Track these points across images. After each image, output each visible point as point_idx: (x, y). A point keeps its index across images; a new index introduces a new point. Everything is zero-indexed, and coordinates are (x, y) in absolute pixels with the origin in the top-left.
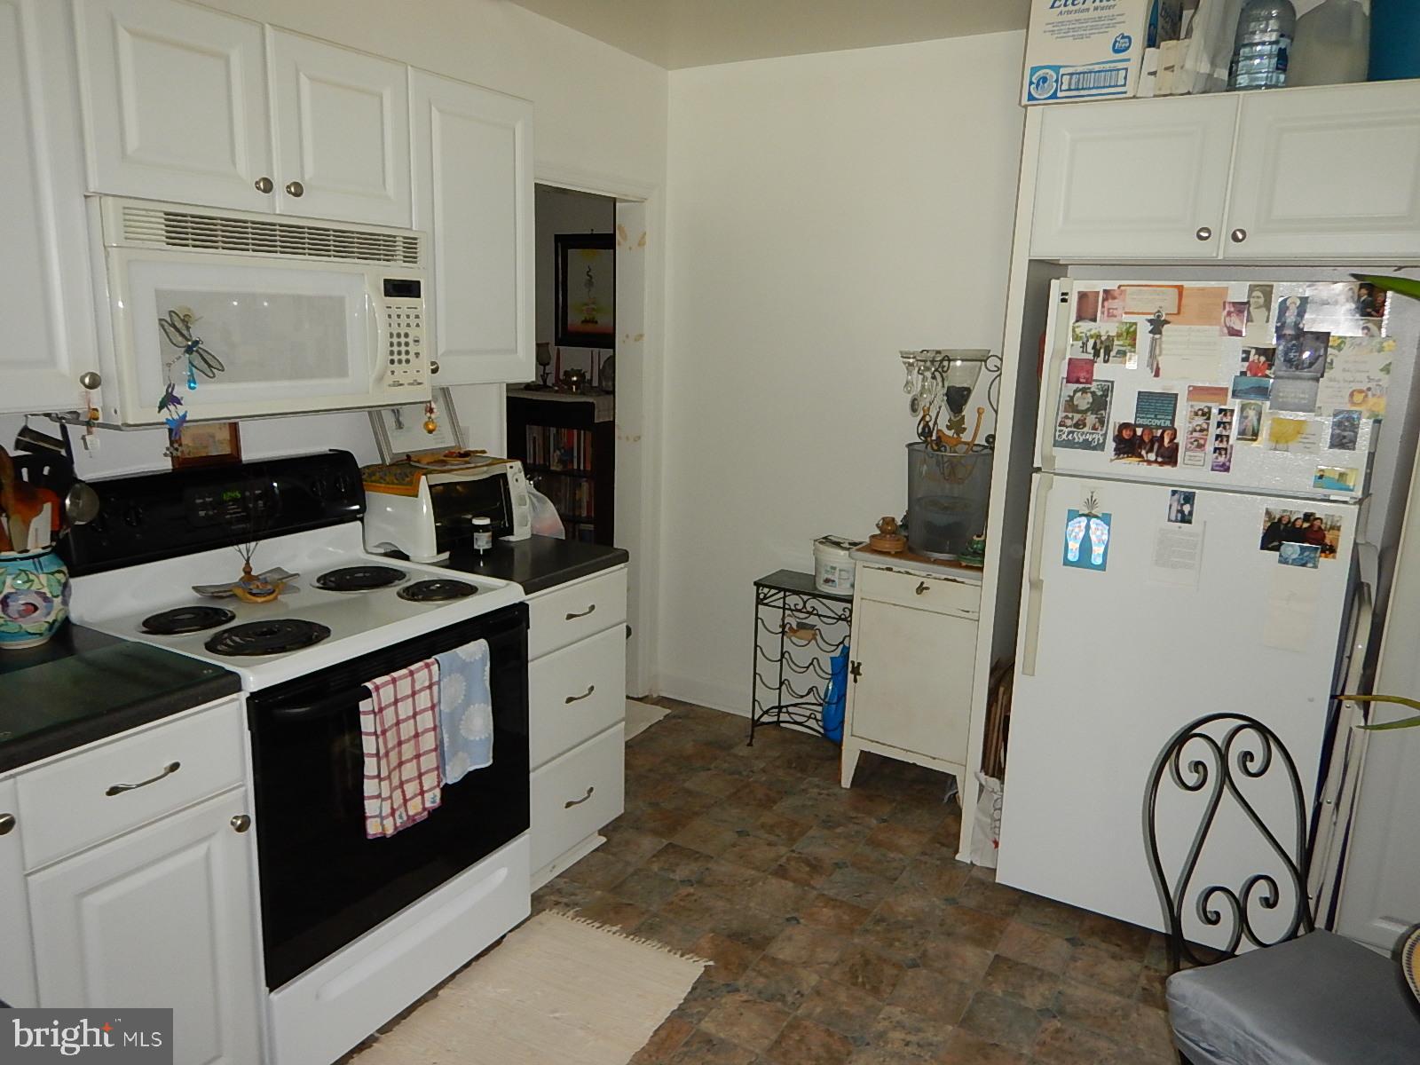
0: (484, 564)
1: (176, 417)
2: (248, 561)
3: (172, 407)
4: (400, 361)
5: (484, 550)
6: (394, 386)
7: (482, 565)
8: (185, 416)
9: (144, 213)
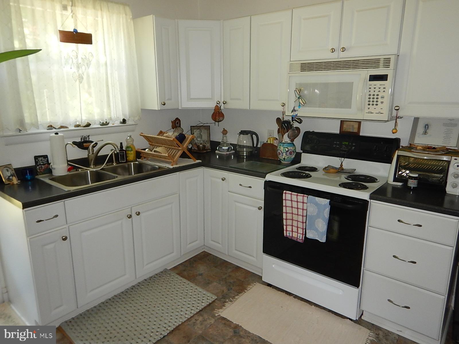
0: (412, 193)
1: (295, 115)
2: (342, 163)
3: (294, 112)
4: (373, 105)
5: (413, 187)
6: (369, 113)
7: (411, 193)
8: (297, 115)
9: (296, 64)
